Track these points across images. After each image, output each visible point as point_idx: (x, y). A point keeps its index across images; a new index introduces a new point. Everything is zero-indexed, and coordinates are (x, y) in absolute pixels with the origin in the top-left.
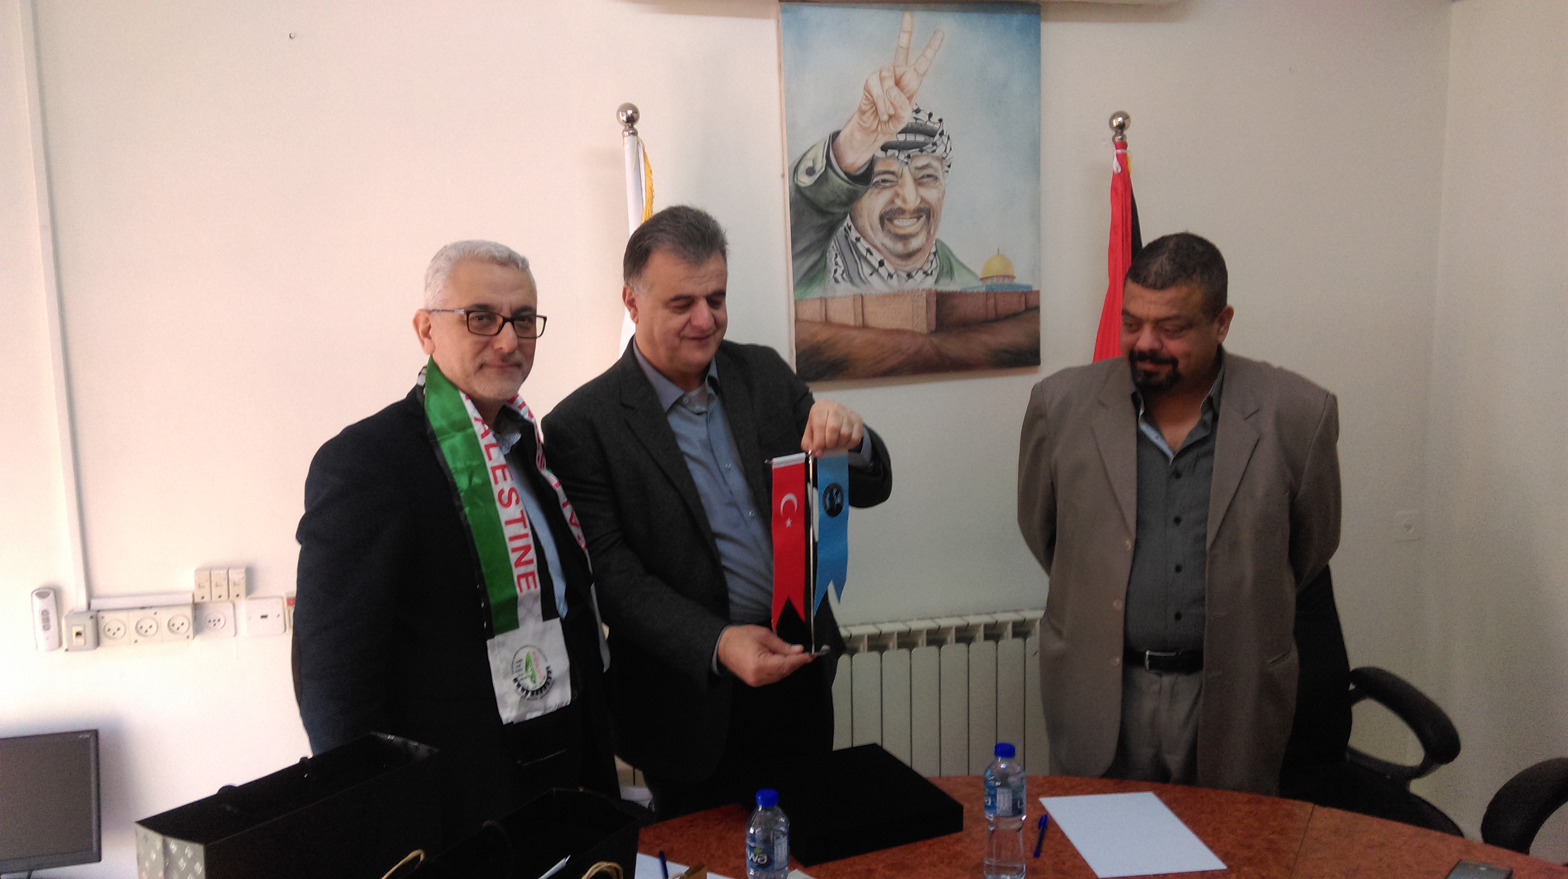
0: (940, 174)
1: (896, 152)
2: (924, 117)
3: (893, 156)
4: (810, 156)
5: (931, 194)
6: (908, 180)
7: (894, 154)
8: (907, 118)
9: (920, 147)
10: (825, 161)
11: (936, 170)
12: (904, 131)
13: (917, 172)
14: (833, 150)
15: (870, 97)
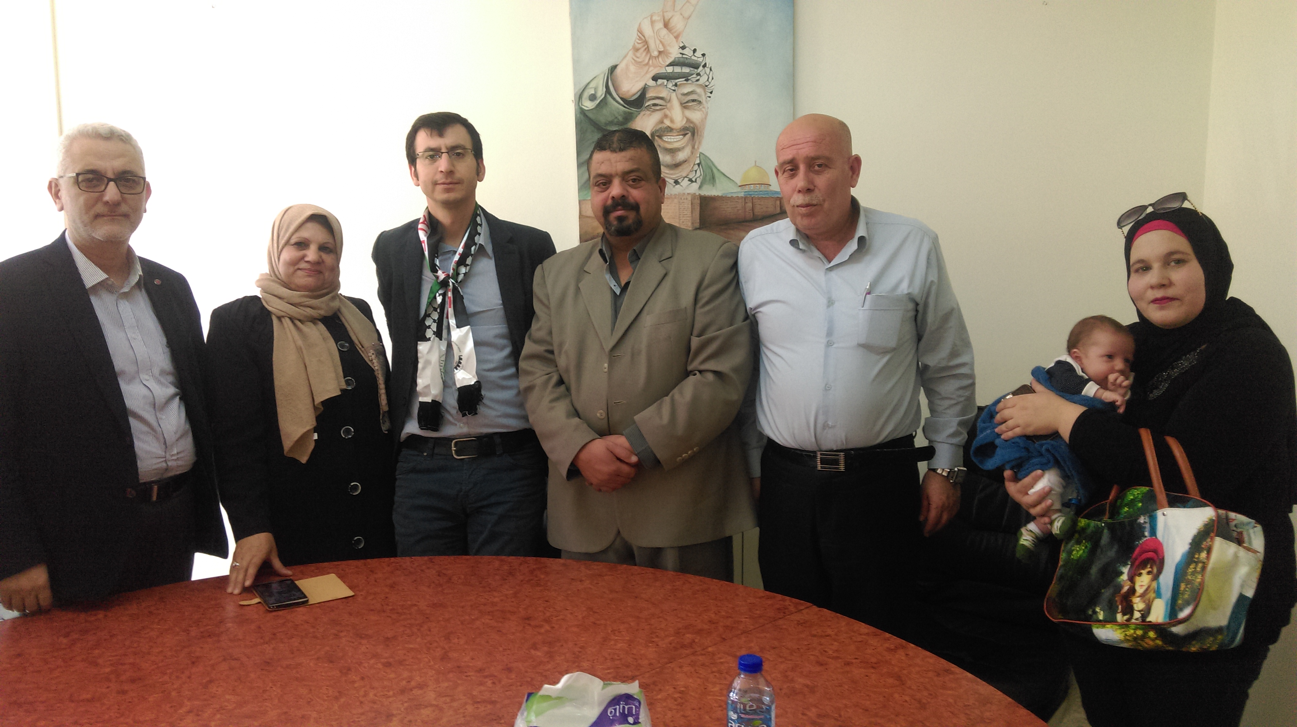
0: (703, 99)
1: (665, 81)
2: (688, 52)
3: (662, 84)
4: (592, 85)
5: (695, 116)
6: (676, 104)
7: (663, 83)
8: (675, 53)
9: (686, 77)
10: (605, 90)
11: (699, 95)
12: (671, 64)
13: (683, 97)
14: (611, 80)
15: (643, 38)
